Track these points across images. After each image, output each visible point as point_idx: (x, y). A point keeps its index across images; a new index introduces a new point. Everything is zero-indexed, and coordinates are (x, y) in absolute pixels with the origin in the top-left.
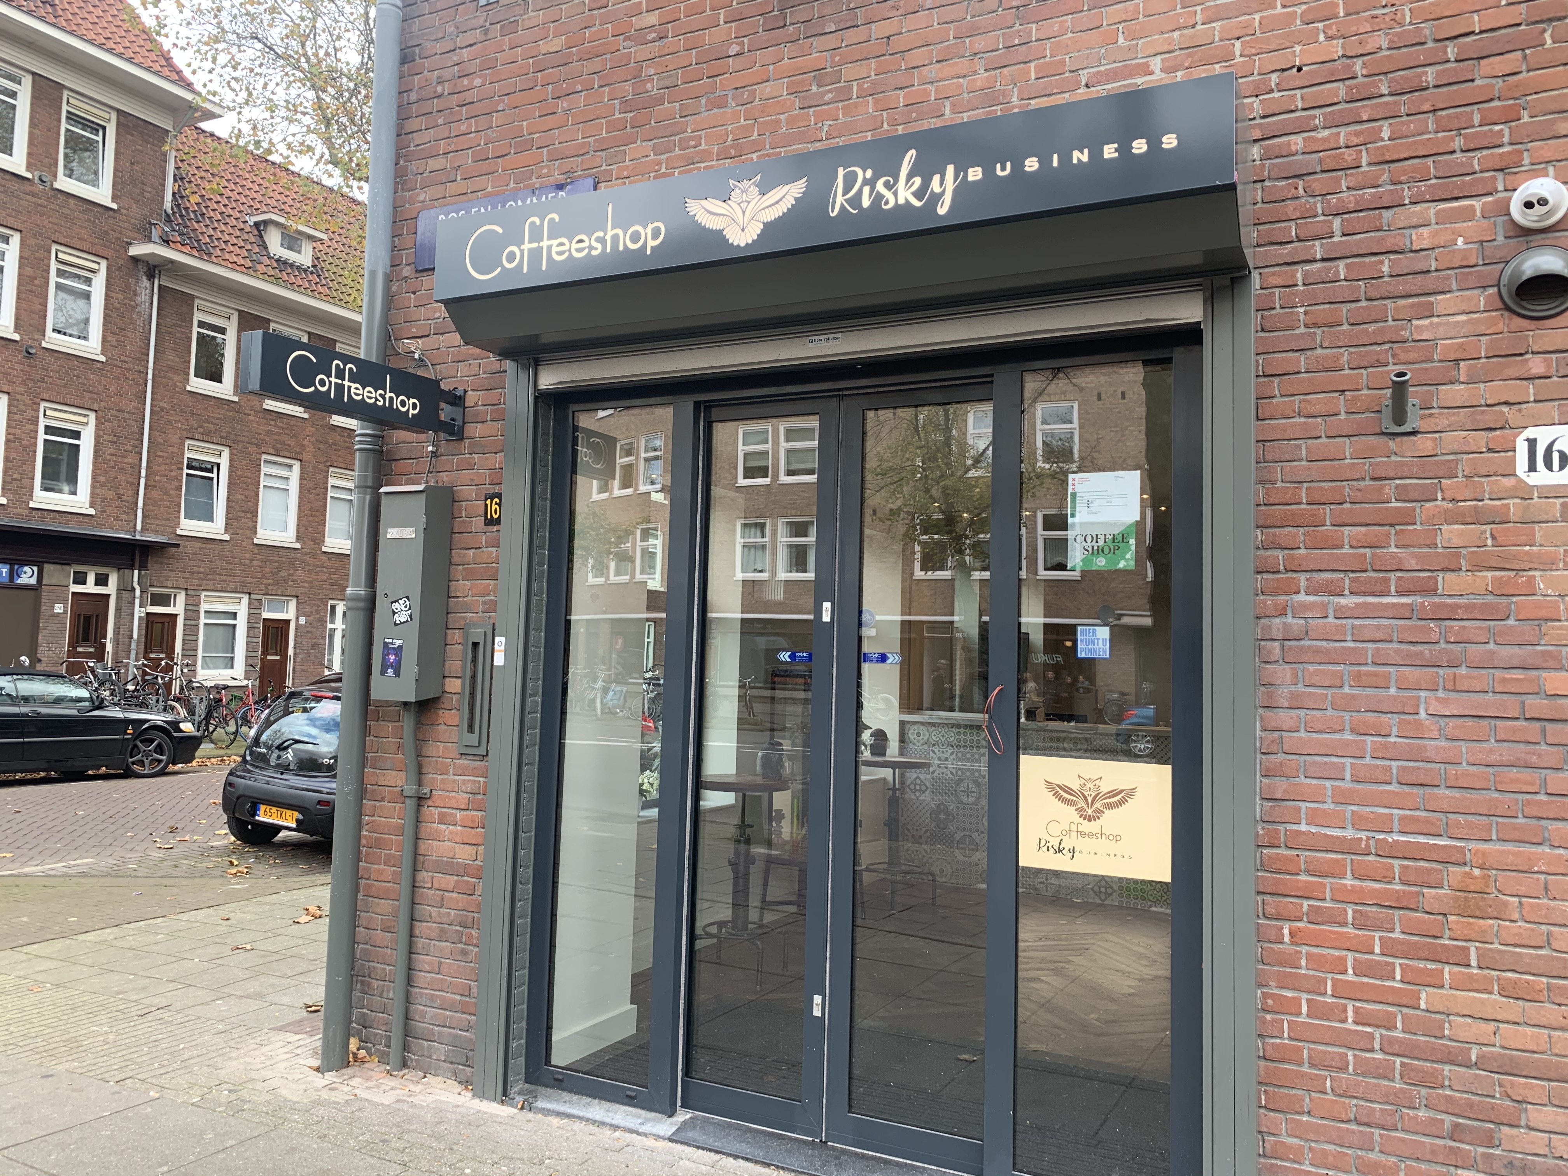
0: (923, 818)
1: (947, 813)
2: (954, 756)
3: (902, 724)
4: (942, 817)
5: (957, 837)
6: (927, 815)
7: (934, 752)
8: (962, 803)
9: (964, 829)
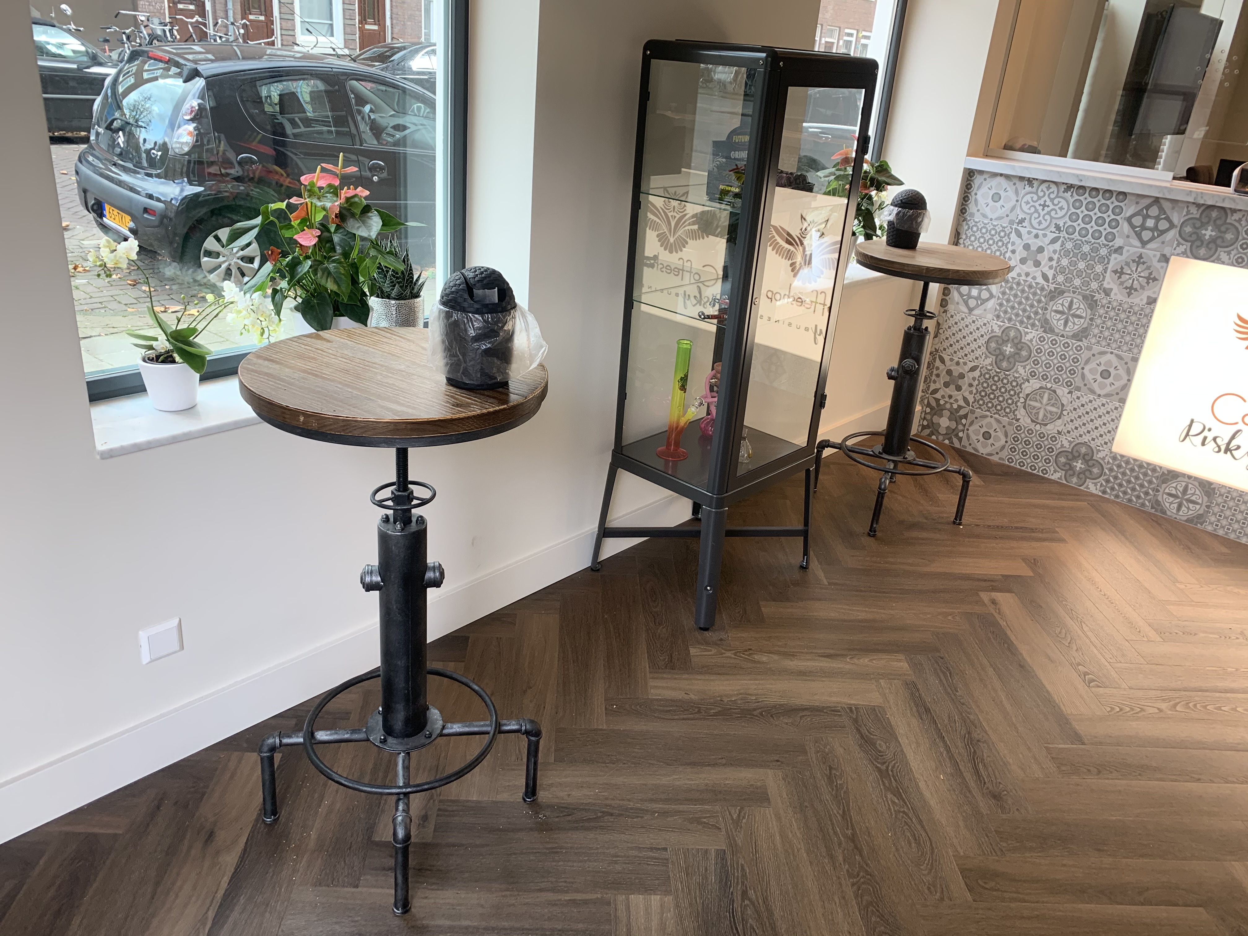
0: (974, 346)
1: (1019, 345)
2: (1057, 246)
3: (970, 175)
4: (1008, 349)
5: (1027, 388)
6: (982, 341)
7: (1019, 235)
8: (1052, 331)
9: (1045, 378)
